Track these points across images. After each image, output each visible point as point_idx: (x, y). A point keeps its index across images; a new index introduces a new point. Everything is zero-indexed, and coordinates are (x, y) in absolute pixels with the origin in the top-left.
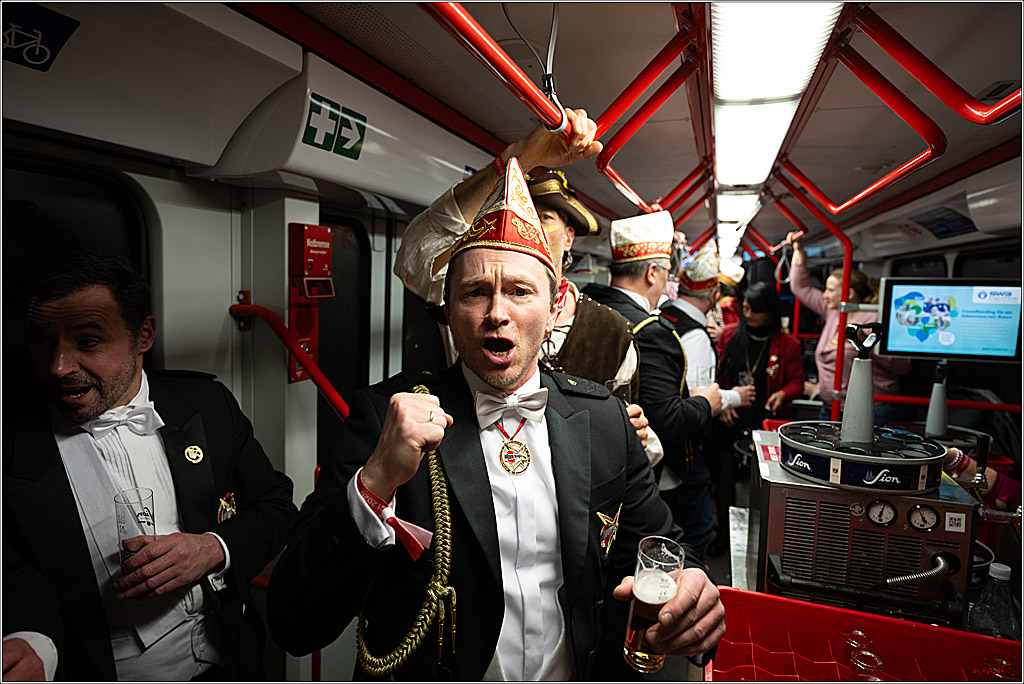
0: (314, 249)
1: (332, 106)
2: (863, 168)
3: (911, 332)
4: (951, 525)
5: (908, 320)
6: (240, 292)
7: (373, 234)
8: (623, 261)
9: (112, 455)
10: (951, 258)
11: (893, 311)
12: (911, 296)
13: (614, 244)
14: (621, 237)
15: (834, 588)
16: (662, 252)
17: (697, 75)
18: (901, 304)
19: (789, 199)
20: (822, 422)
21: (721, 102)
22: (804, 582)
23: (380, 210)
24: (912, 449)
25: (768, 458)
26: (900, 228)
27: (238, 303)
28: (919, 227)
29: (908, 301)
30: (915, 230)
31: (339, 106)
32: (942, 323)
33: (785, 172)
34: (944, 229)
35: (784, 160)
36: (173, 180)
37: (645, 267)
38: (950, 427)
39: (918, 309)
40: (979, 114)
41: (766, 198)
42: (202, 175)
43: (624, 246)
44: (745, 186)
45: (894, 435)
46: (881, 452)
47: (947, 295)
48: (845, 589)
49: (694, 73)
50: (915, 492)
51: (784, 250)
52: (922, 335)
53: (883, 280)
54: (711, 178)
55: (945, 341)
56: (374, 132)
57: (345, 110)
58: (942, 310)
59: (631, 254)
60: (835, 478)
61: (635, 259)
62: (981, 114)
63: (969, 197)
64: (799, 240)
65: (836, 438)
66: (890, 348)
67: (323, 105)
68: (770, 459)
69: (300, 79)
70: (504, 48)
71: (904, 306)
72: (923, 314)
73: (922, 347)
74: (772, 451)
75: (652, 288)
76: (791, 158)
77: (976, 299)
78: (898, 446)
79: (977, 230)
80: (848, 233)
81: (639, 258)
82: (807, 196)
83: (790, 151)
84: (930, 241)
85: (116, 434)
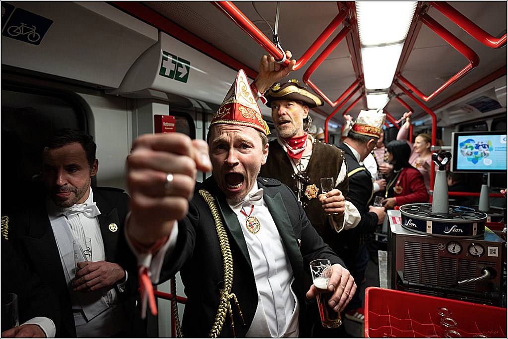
0: (167, 127)
1: (173, 58)
2: (440, 78)
3: (469, 159)
4: (491, 253)
5: (467, 153)
7: (196, 120)
9: (75, 227)
10: (489, 122)
11: (459, 149)
12: (468, 141)
15: (431, 286)
17: (351, 33)
18: (463, 146)
19: (403, 96)
21: (364, 46)
22: (416, 284)
23: (199, 108)
24: (469, 216)
25: (395, 222)
26: (462, 108)
28: (471, 107)
29: (466, 144)
30: (470, 109)
31: (177, 57)
32: (485, 154)
33: (401, 82)
34: (484, 107)
35: (399, 75)
36: (99, 96)
39: (472, 147)
41: (391, 95)
42: (113, 93)
44: (380, 90)
45: (460, 209)
46: (453, 217)
47: (487, 140)
48: (437, 287)
49: (349, 33)
50: (471, 237)
52: (475, 161)
53: (453, 133)
54: (363, 87)
55: (487, 163)
56: (195, 70)
57: (180, 59)
58: (485, 147)
60: (429, 231)
62: (495, 43)
63: (496, 90)
65: (429, 211)
66: (458, 168)
67: (168, 57)
69: (158, 44)
71: (465, 147)
72: (475, 150)
73: (474, 167)
74: (397, 219)
76: (403, 74)
77: (502, 142)
78: (461, 215)
79: (501, 107)
80: (435, 112)
82: (413, 94)
83: (402, 71)
84: (478, 114)
85: (78, 217)
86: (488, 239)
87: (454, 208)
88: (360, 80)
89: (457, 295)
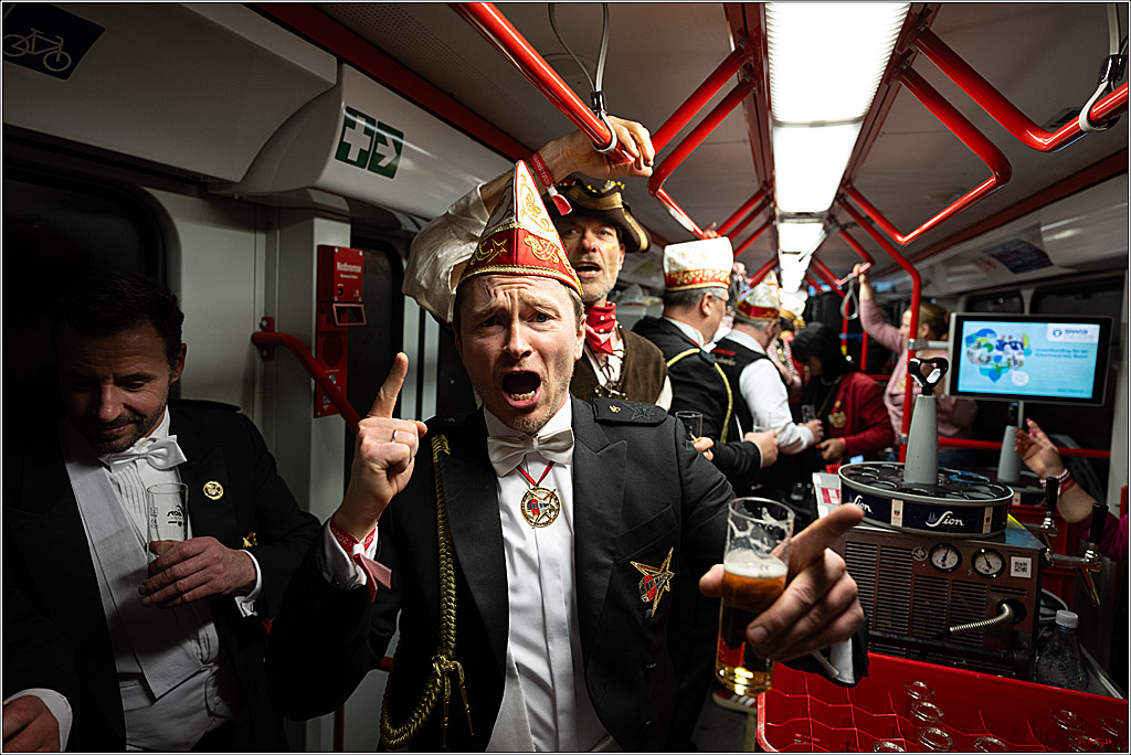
0: (344, 273)
1: (367, 121)
2: (932, 196)
3: (982, 371)
4: (1016, 570)
5: (980, 359)
6: (263, 319)
8: (676, 289)
9: (129, 489)
10: (1027, 294)
11: (964, 348)
12: (983, 333)
13: (667, 270)
14: (675, 263)
15: (895, 637)
16: (719, 280)
17: (754, 95)
18: (972, 342)
19: (855, 228)
20: (885, 464)
21: (779, 124)
24: (978, 491)
25: (827, 500)
26: (974, 261)
27: (260, 330)
28: (993, 260)
29: (979, 339)
30: (989, 263)
31: (374, 121)
32: (1015, 362)
33: (850, 200)
34: (1019, 263)
35: (849, 186)
36: (195, 196)
37: (700, 296)
38: (1023, 473)
39: (989, 347)
40: (1040, 140)
41: (831, 227)
42: (225, 192)
43: (677, 273)
44: (807, 214)
45: (959, 477)
46: (945, 493)
47: (1020, 332)
48: (906, 638)
49: (751, 93)
50: (980, 536)
51: (851, 284)
52: (995, 375)
53: (953, 316)
54: (772, 205)
55: (1019, 382)
56: (412, 150)
57: (381, 126)
58: (1015, 348)
59: (686, 281)
60: (897, 521)
61: (690, 287)
62: (1044, 141)
63: (1043, 229)
64: (866, 273)
65: (898, 480)
66: (961, 389)
67: (358, 120)
68: (830, 502)
69: (334, 92)
70: (551, 64)
71: (975, 344)
72: (996, 352)
73: (993, 387)
74: (832, 493)
75: (707, 320)
76: (857, 184)
77: (1050, 337)
78: (962, 490)
79: (1052, 264)
80: (918, 267)
81: (694, 286)
82: (874, 226)
83: (855, 177)
84: (1006, 276)
85: (134, 466)
86: (1013, 540)
87: (948, 474)
88: (766, 191)
89: (946, 656)
